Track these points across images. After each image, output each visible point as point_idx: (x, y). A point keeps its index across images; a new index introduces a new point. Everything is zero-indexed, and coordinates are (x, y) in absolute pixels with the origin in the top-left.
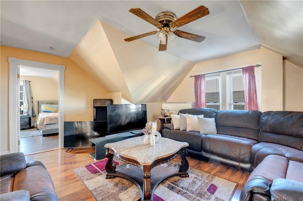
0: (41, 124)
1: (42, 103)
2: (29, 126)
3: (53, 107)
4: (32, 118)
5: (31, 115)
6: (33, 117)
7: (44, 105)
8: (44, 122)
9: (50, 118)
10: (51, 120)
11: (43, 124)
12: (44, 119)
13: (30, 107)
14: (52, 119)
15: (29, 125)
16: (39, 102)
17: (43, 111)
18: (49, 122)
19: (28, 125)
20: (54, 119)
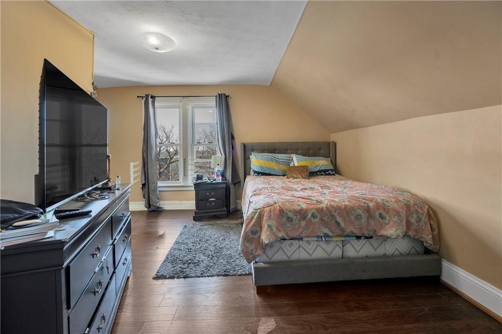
0: (251, 236)
1: (253, 150)
2: (225, 209)
3: (277, 161)
4: (232, 187)
5: (230, 181)
6: (235, 184)
7: (257, 154)
8: (261, 228)
9: (282, 211)
10: (284, 220)
11: (256, 237)
12: (260, 217)
13: (229, 159)
14: (289, 219)
15: (226, 207)
16: (247, 148)
17: (255, 172)
18: (279, 231)
19: (224, 207)
20: (294, 217)
